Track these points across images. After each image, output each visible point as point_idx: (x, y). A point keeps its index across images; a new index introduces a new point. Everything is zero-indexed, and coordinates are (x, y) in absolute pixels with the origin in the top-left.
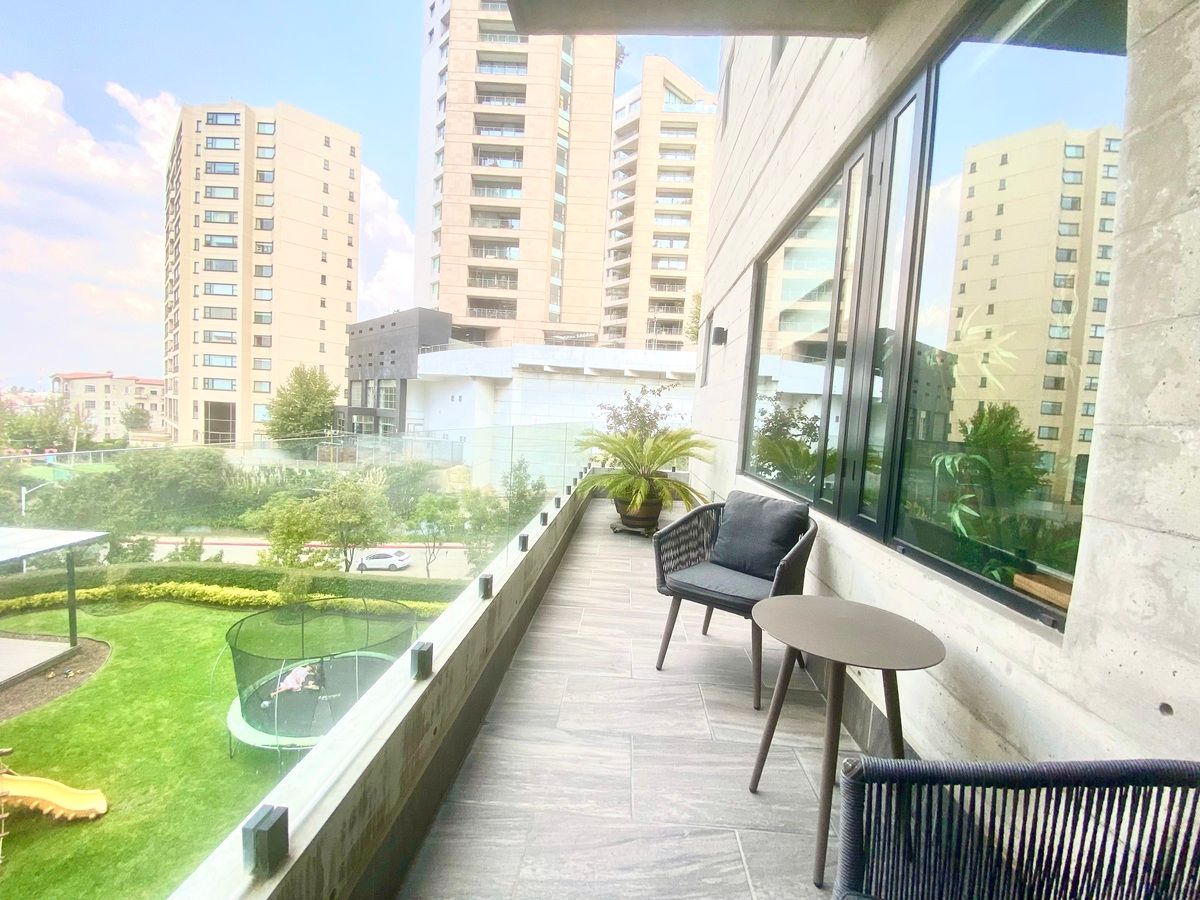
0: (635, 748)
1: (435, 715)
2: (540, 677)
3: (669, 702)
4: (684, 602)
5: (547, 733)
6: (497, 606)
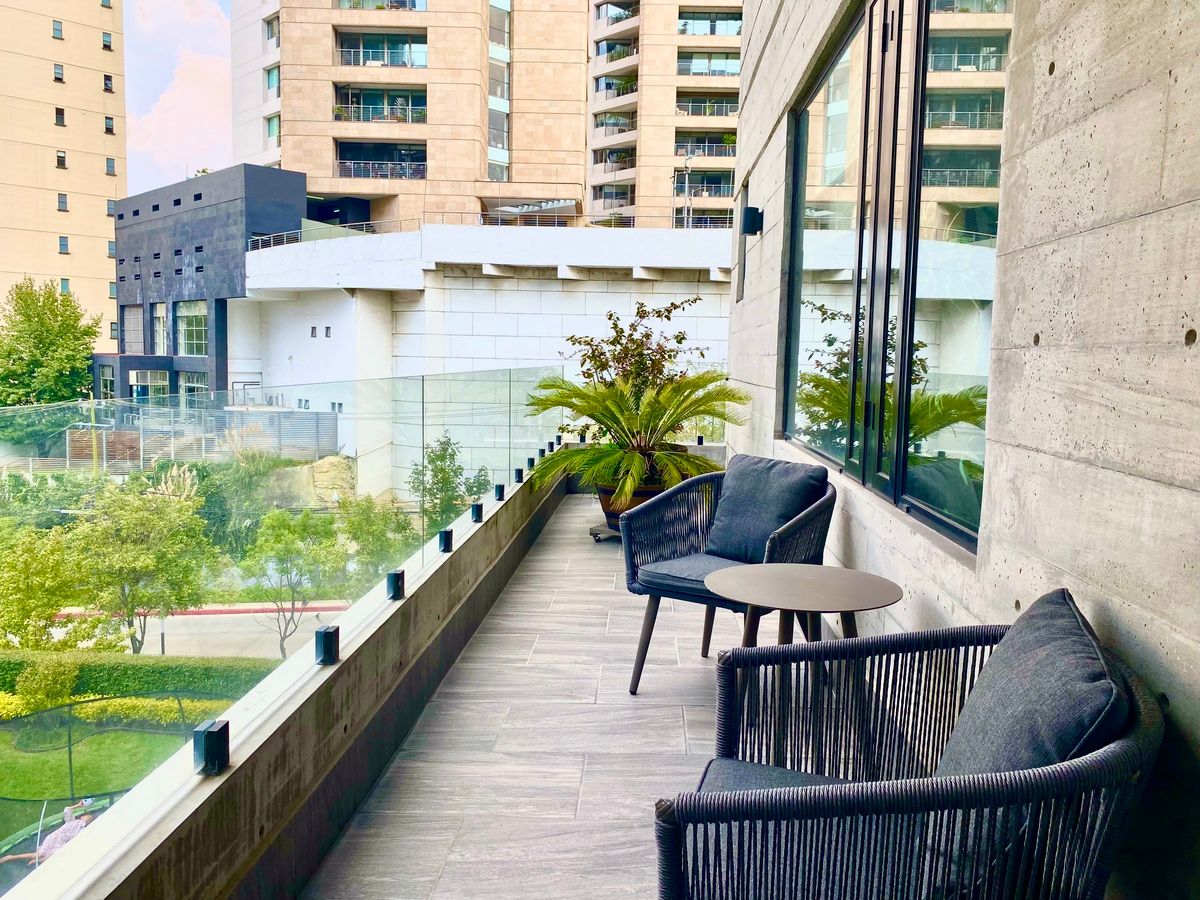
0: (589, 764)
1: (344, 709)
5: (482, 756)
6: (412, 611)
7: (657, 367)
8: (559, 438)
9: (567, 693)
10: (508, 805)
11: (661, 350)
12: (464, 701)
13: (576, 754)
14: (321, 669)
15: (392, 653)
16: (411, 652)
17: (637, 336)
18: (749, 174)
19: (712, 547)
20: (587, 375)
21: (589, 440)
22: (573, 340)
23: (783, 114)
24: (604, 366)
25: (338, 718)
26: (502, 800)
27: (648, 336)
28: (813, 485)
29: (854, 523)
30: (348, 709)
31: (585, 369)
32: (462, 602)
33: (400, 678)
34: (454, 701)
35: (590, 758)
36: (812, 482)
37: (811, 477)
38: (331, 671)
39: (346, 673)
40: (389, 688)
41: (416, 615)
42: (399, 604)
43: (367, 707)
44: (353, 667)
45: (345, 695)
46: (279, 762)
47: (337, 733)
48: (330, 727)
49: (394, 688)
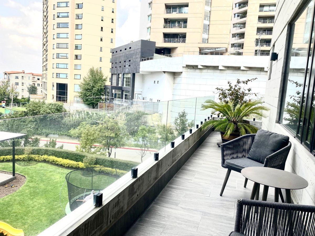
0: (204, 215)
1: (138, 190)
2: (175, 192)
3: (221, 206)
4: (232, 171)
5: (174, 207)
6: (160, 164)
7: (242, 98)
8: (211, 116)
9: (202, 192)
10: (179, 224)
11: (243, 93)
12: (173, 189)
13: (201, 212)
14: (132, 179)
15: (153, 175)
16: (159, 175)
17: (236, 88)
18: (275, 42)
19: (250, 156)
20: (221, 99)
21: (220, 117)
22: (217, 89)
23: (286, 25)
24: (226, 97)
25: (135, 192)
26: (178, 221)
27: (239, 89)
28: (284, 142)
29: (296, 155)
30: (139, 190)
31: (220, 97)
32: (176, 161)
33: (156, 182)
34: (170, 189)
35: (204, 214)
36: (283, 141)
37: (283, 139)
38: (135, 180)
39: (139, 181)
40: (152, 184)
41: (161, 165)
42: (157, 162)
43: (145, 189)
44: (141, 179)
45: (138, 186)
46: (117, 204)
47: (135, 196)
48: (133, 195)
49: (153, 184)
